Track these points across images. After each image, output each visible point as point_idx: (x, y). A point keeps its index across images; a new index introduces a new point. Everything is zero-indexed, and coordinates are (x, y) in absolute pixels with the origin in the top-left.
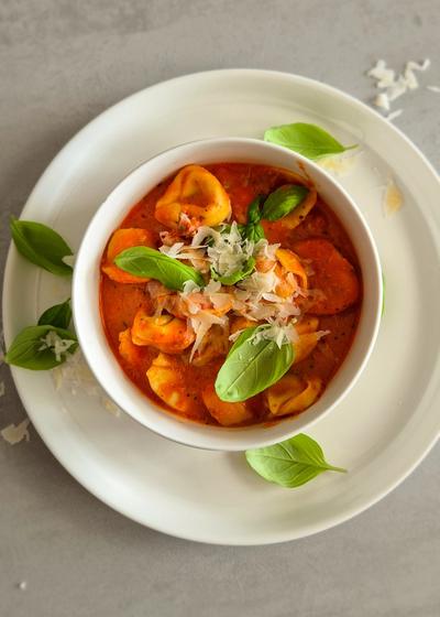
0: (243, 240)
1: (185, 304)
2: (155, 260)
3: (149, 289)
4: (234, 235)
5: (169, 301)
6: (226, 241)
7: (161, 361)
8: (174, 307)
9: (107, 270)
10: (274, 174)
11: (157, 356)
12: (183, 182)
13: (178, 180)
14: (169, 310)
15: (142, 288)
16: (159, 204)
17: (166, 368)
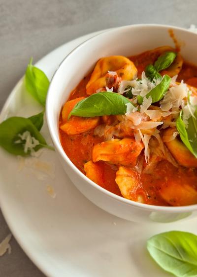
0: (151, 80)
1: (130, 121)
2: (102, 94)
3: (97, 132)
4: (144, 81)
5: (116, 129)
6: (141, 83)
7: (122, 171)
8: (121, 131)
9: (65, 127)
10: (153, 54)
11: (118, 169)
12: (101, 66)
13: (98, 68)
14: (117, 135)
15: (91, 133)
16: (88, 85)
17: (128, 176)
